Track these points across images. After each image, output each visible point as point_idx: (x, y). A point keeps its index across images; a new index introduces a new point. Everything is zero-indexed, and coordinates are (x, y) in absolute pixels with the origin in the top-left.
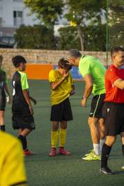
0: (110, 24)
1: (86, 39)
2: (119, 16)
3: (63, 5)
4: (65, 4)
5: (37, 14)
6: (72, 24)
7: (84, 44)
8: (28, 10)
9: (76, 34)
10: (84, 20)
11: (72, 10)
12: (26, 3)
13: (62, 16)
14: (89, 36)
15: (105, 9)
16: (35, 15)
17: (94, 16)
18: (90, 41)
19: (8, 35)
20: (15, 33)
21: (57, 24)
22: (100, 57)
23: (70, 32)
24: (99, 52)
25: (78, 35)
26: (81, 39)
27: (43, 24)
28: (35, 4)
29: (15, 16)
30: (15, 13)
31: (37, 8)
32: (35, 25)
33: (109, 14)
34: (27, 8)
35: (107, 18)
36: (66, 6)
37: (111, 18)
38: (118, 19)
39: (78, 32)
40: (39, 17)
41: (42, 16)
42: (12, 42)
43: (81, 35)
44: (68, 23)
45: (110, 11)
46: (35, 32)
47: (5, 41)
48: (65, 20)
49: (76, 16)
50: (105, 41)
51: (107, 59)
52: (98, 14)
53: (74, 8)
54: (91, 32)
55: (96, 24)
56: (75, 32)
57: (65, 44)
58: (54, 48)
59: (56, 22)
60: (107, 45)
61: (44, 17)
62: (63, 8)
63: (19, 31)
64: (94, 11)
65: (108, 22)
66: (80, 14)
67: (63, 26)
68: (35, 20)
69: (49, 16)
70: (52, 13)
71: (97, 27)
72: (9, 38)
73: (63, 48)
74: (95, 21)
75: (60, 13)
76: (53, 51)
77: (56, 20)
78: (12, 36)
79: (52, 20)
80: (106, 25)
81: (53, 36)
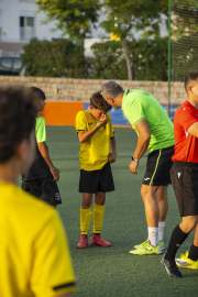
0: (174, 38)
1: (135, 61)
2: (187, 23)
3: (99, 7)
4: (101, 6)
5: (58, 22)
6: (113, 37)
7: (132, 69)
8: (42, 15)
9: (120, 53)
10: (133, 31)
11: (112, 14)
12: (39, 3)
13: (97, 24)
14: (140, 56)
15: (166, 13)
16: (55, 23)
17: (148, 25)
18: (143, 64)
19: (12, 54)
20: (23, 52)
21: (89, 38)
22: (158, 90)
23: (110, 50)
24: (156, 83)
25: (123, 54)
26: (128, 61)
27: (67, 37)
28: (54, 6)
29: (22, 24)
30: (22, 19)
31: (58, 11)
32: (54, 39)
33: (171, 21)
34: (42, 12)
35: (169, 28)
36: (103, 9)
37: (175, 28)
38: (187, 30)
39: (124, 50)
40: (60, 27)
41: (65, 24)
42: (17, 66)
43: (128, 55)
44: (107, 35)
45: (173, 17)
46: (53, 50)
47: (7, 65)
48: (102, 31)
49: (119, 25)
50: (167, 64)
51: (169, 93)
52: (155, 21)
53: (116, 12)
54: (143, 50)
55: (152, 37)
56: (118, 50)
57: (102, 69)
58: (85, 75)
59: (87, 35)
60: (169, 71)
61: (69, 27)
62: (98, 12)
63: (28, 48)
64: (149, 16)
65: (171, 34)
66: (126, 22)
67: (98, 41)
68: (53, 30)
69: (77, 24)
70: (82, 20)
71: (153, 42)
72: (13, 60)
73: (98, 76)
74: (150, 33)
75: (94, 19)
76: (83, 81)
77: (87, 30)
78: (18, 56)
79: (82, 31)
80: (167, 38)
81: (83, 57)
